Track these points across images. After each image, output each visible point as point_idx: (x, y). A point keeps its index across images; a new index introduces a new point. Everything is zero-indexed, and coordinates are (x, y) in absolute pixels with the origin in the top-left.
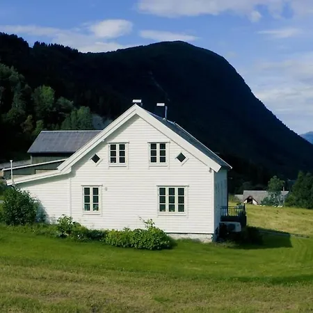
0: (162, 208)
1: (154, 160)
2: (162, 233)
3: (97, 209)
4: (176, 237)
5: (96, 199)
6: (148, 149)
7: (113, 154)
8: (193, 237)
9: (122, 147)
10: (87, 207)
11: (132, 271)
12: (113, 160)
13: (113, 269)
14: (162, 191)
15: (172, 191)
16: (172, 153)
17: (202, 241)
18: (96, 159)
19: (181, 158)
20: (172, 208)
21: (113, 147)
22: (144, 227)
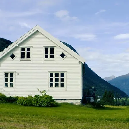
0: (51, 85)
1: (47, 57)
2: (51, 98)
3: (13, 86)
4: (59, 102)
5: (12, 80)
6: (44, 51)
7: (23, 53)
8: (69, 102)
9: (28, 49)
10: (7, 85)
11: (33, 115)
12: (23, 57)
13: (20, 114)
14: (51, 75)
15: (57, 75)
16: (57, 53)
17: (75, 104)
18: (13, 56)
19: (63, 55)
20: (57, 85)
21: (23, 49)
22: (40, 95)
